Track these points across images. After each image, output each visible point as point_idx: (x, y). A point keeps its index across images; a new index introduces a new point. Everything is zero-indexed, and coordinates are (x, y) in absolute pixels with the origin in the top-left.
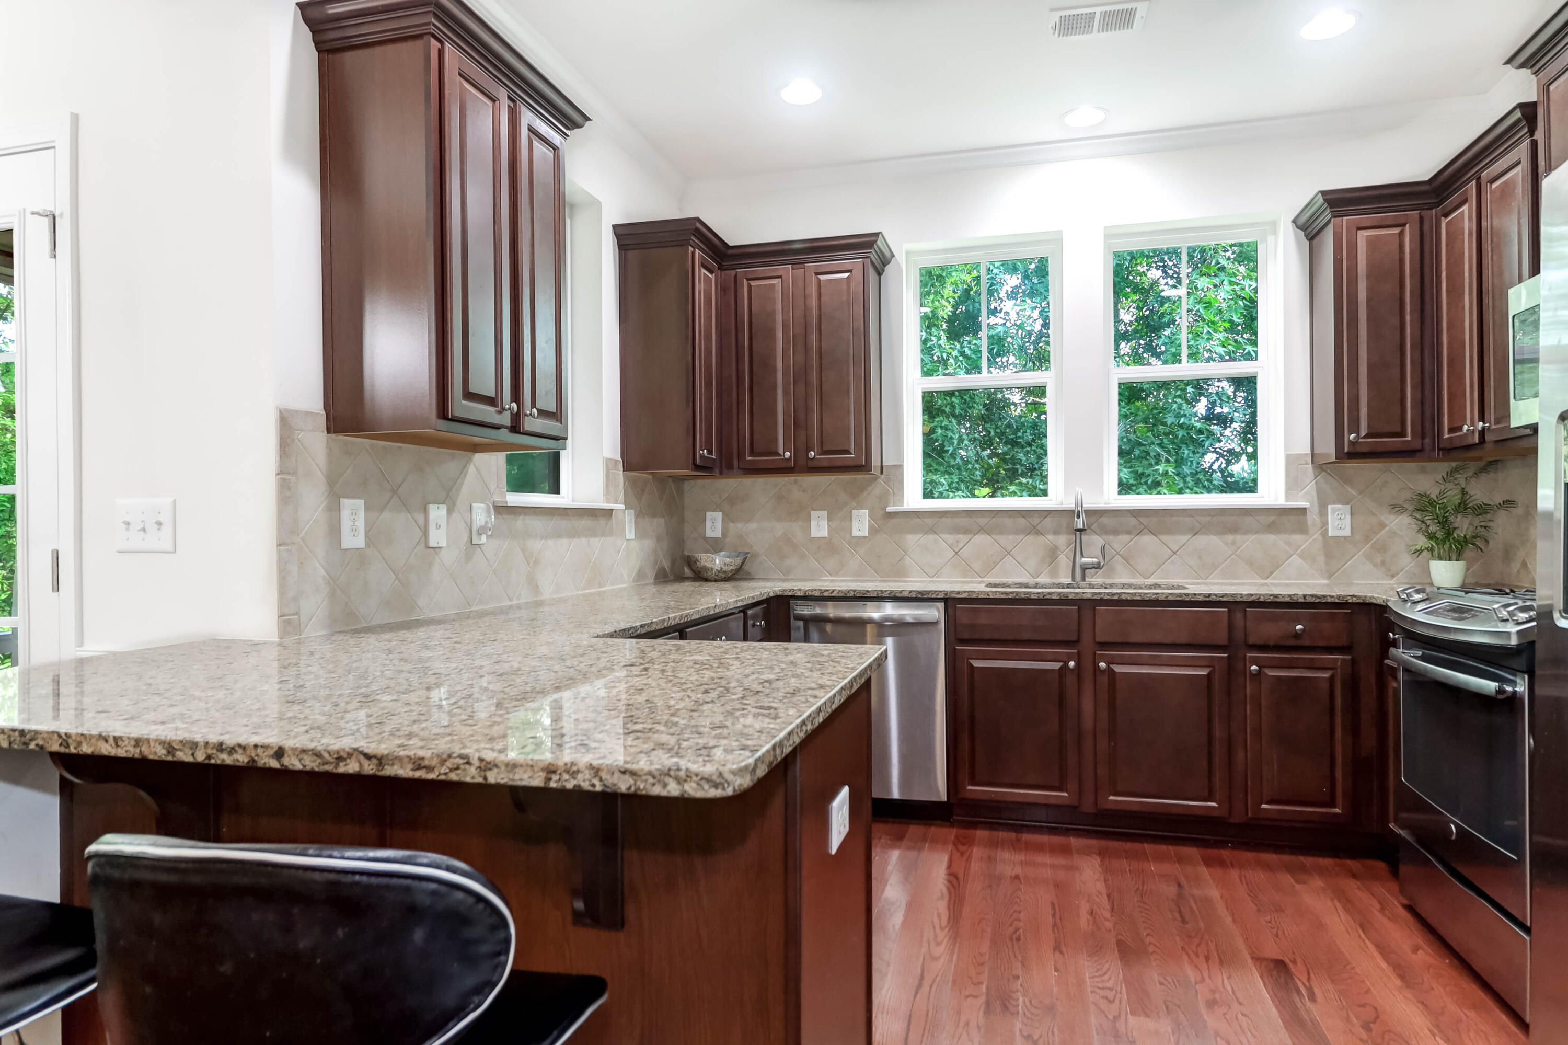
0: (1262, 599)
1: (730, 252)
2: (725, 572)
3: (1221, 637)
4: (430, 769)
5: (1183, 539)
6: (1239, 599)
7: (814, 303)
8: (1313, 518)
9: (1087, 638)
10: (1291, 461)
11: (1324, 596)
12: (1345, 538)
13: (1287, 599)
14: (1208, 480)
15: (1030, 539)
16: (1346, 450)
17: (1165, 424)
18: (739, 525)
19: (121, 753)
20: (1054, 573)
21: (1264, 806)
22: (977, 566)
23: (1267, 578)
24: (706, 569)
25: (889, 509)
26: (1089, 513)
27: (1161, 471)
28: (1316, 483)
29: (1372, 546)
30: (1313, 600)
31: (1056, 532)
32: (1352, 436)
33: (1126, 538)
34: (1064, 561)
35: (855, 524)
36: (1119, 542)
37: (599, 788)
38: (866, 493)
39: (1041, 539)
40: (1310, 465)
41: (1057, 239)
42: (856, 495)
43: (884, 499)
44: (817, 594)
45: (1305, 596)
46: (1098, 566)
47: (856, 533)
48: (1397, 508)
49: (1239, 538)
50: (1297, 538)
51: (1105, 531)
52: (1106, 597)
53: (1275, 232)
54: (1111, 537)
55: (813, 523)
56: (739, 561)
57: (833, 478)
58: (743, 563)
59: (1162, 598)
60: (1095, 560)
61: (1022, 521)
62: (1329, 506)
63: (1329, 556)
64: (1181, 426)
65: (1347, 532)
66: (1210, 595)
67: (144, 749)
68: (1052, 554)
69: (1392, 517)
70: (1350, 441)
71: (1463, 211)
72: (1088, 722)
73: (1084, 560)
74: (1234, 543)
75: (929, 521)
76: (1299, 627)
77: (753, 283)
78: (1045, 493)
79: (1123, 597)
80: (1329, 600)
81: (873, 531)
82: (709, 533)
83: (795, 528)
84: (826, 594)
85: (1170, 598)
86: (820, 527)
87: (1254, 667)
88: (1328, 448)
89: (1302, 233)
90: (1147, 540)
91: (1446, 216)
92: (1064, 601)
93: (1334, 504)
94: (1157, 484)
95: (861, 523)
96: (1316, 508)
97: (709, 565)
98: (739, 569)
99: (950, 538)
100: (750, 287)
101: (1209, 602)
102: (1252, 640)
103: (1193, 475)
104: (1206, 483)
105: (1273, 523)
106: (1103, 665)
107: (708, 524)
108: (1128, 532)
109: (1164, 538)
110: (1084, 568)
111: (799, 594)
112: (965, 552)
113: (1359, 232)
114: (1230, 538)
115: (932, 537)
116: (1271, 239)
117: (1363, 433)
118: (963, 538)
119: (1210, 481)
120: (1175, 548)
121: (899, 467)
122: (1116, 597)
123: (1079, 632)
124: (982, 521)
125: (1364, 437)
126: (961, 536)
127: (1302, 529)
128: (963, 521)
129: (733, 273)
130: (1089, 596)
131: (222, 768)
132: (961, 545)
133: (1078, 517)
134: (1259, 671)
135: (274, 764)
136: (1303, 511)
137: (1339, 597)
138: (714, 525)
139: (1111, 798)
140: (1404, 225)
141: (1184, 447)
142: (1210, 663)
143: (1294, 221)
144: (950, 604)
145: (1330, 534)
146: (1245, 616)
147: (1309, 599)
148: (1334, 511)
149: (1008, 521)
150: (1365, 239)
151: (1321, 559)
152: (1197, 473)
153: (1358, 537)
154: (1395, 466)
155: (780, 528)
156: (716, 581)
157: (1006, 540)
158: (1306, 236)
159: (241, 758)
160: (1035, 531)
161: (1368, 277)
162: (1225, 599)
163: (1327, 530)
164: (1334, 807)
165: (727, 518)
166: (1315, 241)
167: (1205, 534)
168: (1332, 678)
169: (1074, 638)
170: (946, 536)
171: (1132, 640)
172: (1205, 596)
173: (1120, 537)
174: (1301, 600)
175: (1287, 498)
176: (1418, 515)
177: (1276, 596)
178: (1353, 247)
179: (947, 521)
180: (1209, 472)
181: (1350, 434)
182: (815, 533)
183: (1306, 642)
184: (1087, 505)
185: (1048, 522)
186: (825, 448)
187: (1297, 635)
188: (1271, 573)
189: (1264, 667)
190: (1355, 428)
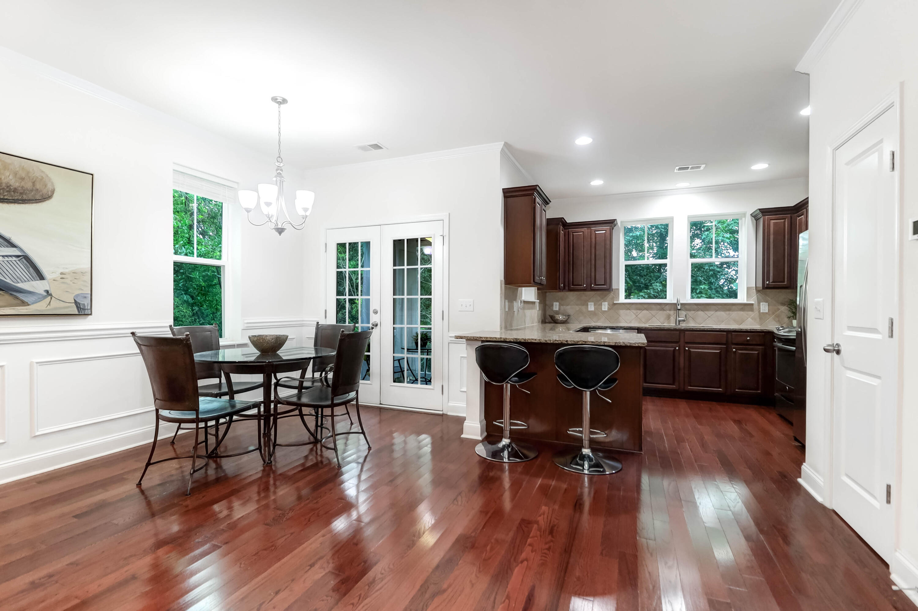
0: (737, 330)
1: (567, 224)
2: (563, 321)
3: (724, 341)
4: (595, 343)
5: (712, 313)
6: (730, 330)
7: (593, 240)
8: (756, 306)
9: (682, 340)
10: (748, 289)
11: (756, 330)
12: (766, 313)
13: (745, 330)
14: (721, 291)
15: (661, 312)
16: (766, 286)
17: (704, 269)
18: (565, 307)
19: (536, 342)
20: (669, 323)
21: (736, 390)
22: (643, 320)
23: (740, 325)
24: (558, 320)
25: (615, 302)
26: (682, 304)
27: (703, 288)
28: (757, 296)
29: (775, 316)
30: (753, 330)
31: (670, 310)
32: (767, 282)
33: (693, 312)
34: (673, 319)
35: (603, 307)
36: (691, 313)
37: (624, 345)
38: (606, 297)
39: (665, 312)
40: (755, 290)
41: (672, 219)
42: (604, 299)
43: (613, 299)
44: (597, 327)
45: (750, 329)
46: (684, 321)
47: (603, 309)
48: (783, 304)
49: (731, 312)
50: (750, 313)
51: (686, 310)
52: (689, 329)
53: (745, 217)
54: (688, 312)
55: (589, 306)
56: (567, 318)
57: (596, 292)
58: (568, 319)
59: (706, 329)
60: (683, 319)
61: (659, 306)
62: (761, 303)
63: (761, 319)
64: (710, 270)
65: (767, 311)
66: (721, 329)
67: (541, 341)
68: (669, 317)
69: (782, 307)
70: (767, 284)
71: (802, 218)
72: (682, 365)
73: (679, 319)
74: (729, 314)
75: (628, 306)
76: (748, 338)
77: (574, 234)
78: (666, 298)
79: (694, 329)
80: (758, 330)
81: (609, 309)
82: (554, 309)
83: (583, 308)
84: (600, 327)
85: (709, 329)
86: (591, 307)
87: (734, 350)
88: (760, 285)
89: (753, 218)
90: (700, 313)
91: (799, 217)
92: (675, 330)
93: (763, 302)
94: (701, 293)
95: (605, 306)
96: (757, 304)
97: (558, 318)
98: (566, 321)
99: (635, 311)
100: (573, 235)
101: (721, 331)
102: (734, 342)
103: (715, 289)
104: (721, 292)
105: (742, 308)
106: (687, 349)
107: (554, 306)
108: (694, 310)
109: (706, 312)
110: (679, 321)
111: (591, 327)
112: (640, 316)
113: (771, 221)
114: (728, 312)
115: (629, 311)
116: (743, 219)
117: (771, 282)
118: (639, 311)
119: (722, 291)
120: (709, 316)
121: (618, 289)
122: (691, 329)
123: (679, 339)
124: (645, 306)
125: (771, 283)
126: (638, 311)
127: (752, 310)
128: (639, 306)
129: (568, 230)
130: (683, 329)
131: (556, 344)
132: (638, 314)
133: (679, 305)
134: (735, 351)
135: (566, 343)
136: (752, 304)
137: (761, 330)
138: (556, 306)
139: (689, 387)
140: (785, 219)
141: (712, 278)
142: (720, 349)
143: (751, 215)
144: (639, 330)
145: (761, 312)
146: (732, 336)
147: (751, 330)
148: (762, 305)
149: (653, 306)
150: (772, 223)
151: (758, 319)
152: (717, 288)
153: (771, 313)
154: (783, 291)
155: (577, 308)
156: (560, 323)
157: (653, 312)
158: (755, 219)
159: (560, 342)
160: (663, 310)
161: (774, 234)
162: (725, 330)
163: (760, 310)
164: (759, 390)
165: (560, 305)
166: (758, 221)
167: (719, 311)
168: (758, 354)
169: (678, 340)
170: (633, 311)
171: (696, 341)
172: (719, 329)
173: (691, 312)
174: (749, 330)
175: (747, 300)
176: (789, 306)
177: (741, 329)
178: (769, 225)
179: (633, 306)
180: (721, 287)
181: (767, 281)
182: (589, 310)
183: (751, 343)
184: (682, 302)
185: (667, 307)
186: (597, 284)
187: (748, 340)
188: (741, 324)
189: (738, 350)
190: (768, 279)
